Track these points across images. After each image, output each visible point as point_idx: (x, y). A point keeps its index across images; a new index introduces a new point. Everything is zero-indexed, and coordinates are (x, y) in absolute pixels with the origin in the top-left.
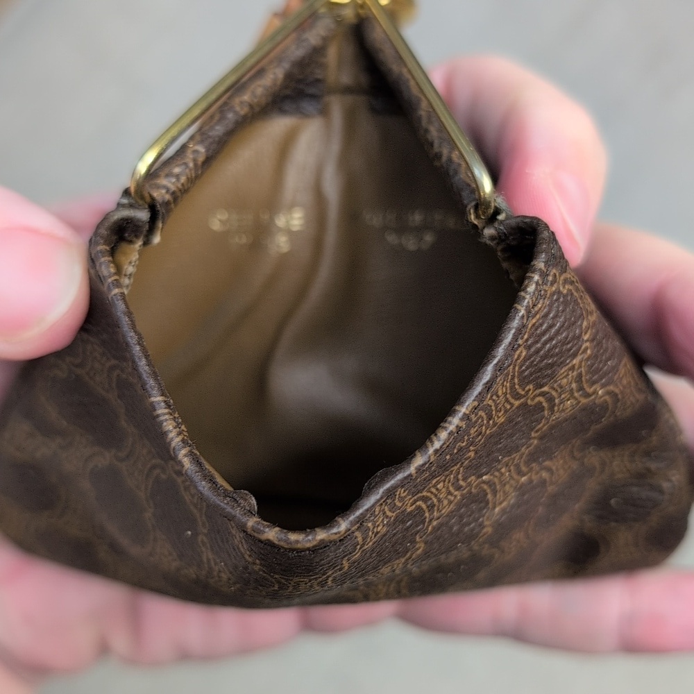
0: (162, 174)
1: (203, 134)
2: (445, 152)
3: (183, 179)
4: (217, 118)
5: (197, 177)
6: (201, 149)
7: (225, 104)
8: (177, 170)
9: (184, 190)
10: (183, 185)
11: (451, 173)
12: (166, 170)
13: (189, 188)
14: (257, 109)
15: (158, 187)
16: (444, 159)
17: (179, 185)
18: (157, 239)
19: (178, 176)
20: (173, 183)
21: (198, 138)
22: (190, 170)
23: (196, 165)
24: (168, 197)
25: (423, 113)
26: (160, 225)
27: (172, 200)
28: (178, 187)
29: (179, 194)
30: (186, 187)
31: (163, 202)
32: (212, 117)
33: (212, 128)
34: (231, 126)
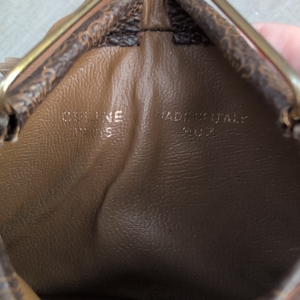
0: (22, 90)
1: (53, 60)
2: (252, 66)
3: (37, 95)
4: (65, 47)
5: (48, 93)
6: (53, 71)
7: (72, 36)
8: (33, 88)
9: (38, 103)
10: (37, 99)
11: (261, 83)
12: (25, 88)
13: (41, 102)
14: (94, 41)
15: (18, 101)
16: (252, 72)
17: (34, 100)
18: (15, 139)
19: (34, 93)
20: (30, 98)
21: (50, 63)
22: (43, 87)
23: (48, 84)
24: (25, 109)
25: (227, 38)
26: (18, 129)
27: (28, 111)
28: (33, 101)
29: (34, 106)
30: (39, 101)
31: (21, 113)
32: (61, 47)
33: (61, 55)
34: (75, 54)
